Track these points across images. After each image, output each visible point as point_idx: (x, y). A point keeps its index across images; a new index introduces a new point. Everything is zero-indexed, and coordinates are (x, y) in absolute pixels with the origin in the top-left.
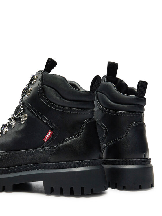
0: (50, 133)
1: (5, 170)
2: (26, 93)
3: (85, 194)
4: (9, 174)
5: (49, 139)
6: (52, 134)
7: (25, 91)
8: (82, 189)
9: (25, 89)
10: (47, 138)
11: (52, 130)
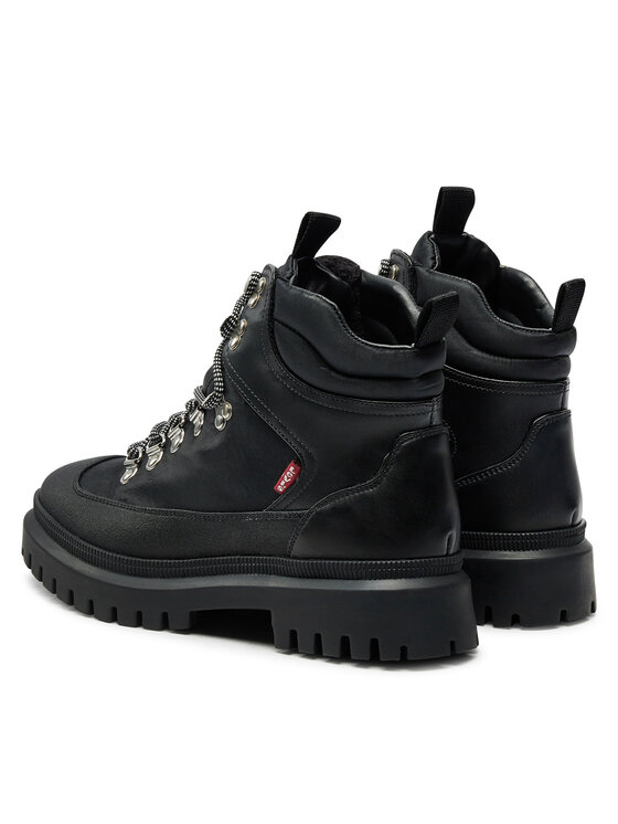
0: (292, 469)
1: (170, 565)
2: (231, 331)
3: (382, 659)
4: (180, 580)
5: (289, 486)
6: (298, 474)
7: (228, 328)
8: (374, 644)
9: (228, 320)
10: (283, 483)
11: (298, 462)
